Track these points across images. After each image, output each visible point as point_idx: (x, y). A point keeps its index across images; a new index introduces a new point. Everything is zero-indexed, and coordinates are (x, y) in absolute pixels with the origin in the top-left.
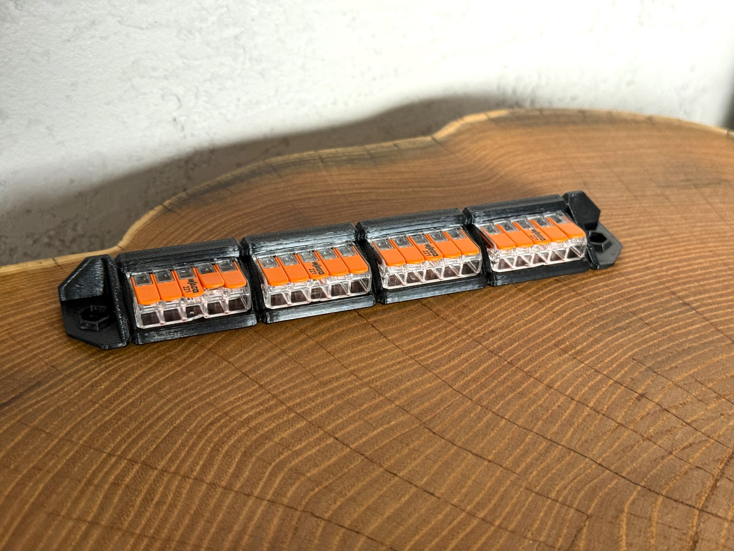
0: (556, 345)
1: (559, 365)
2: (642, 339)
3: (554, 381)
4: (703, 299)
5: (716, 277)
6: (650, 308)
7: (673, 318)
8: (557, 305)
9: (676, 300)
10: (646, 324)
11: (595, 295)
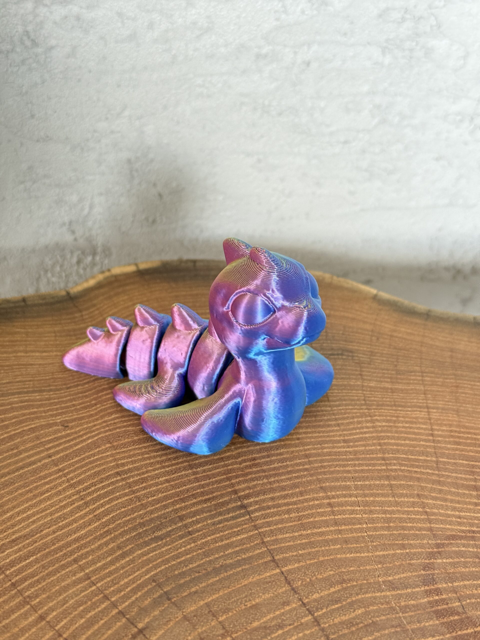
0: (76, 561)
1: (66, 589)
2: (176, 553)
3: (52, 610)
4: (264, 501)
5: (289, 473)
6: (202, 511)
7: (221, 525)
8: (102, 505)
9: (235, 501)
10: (189, 532)
11: (150, 492)
